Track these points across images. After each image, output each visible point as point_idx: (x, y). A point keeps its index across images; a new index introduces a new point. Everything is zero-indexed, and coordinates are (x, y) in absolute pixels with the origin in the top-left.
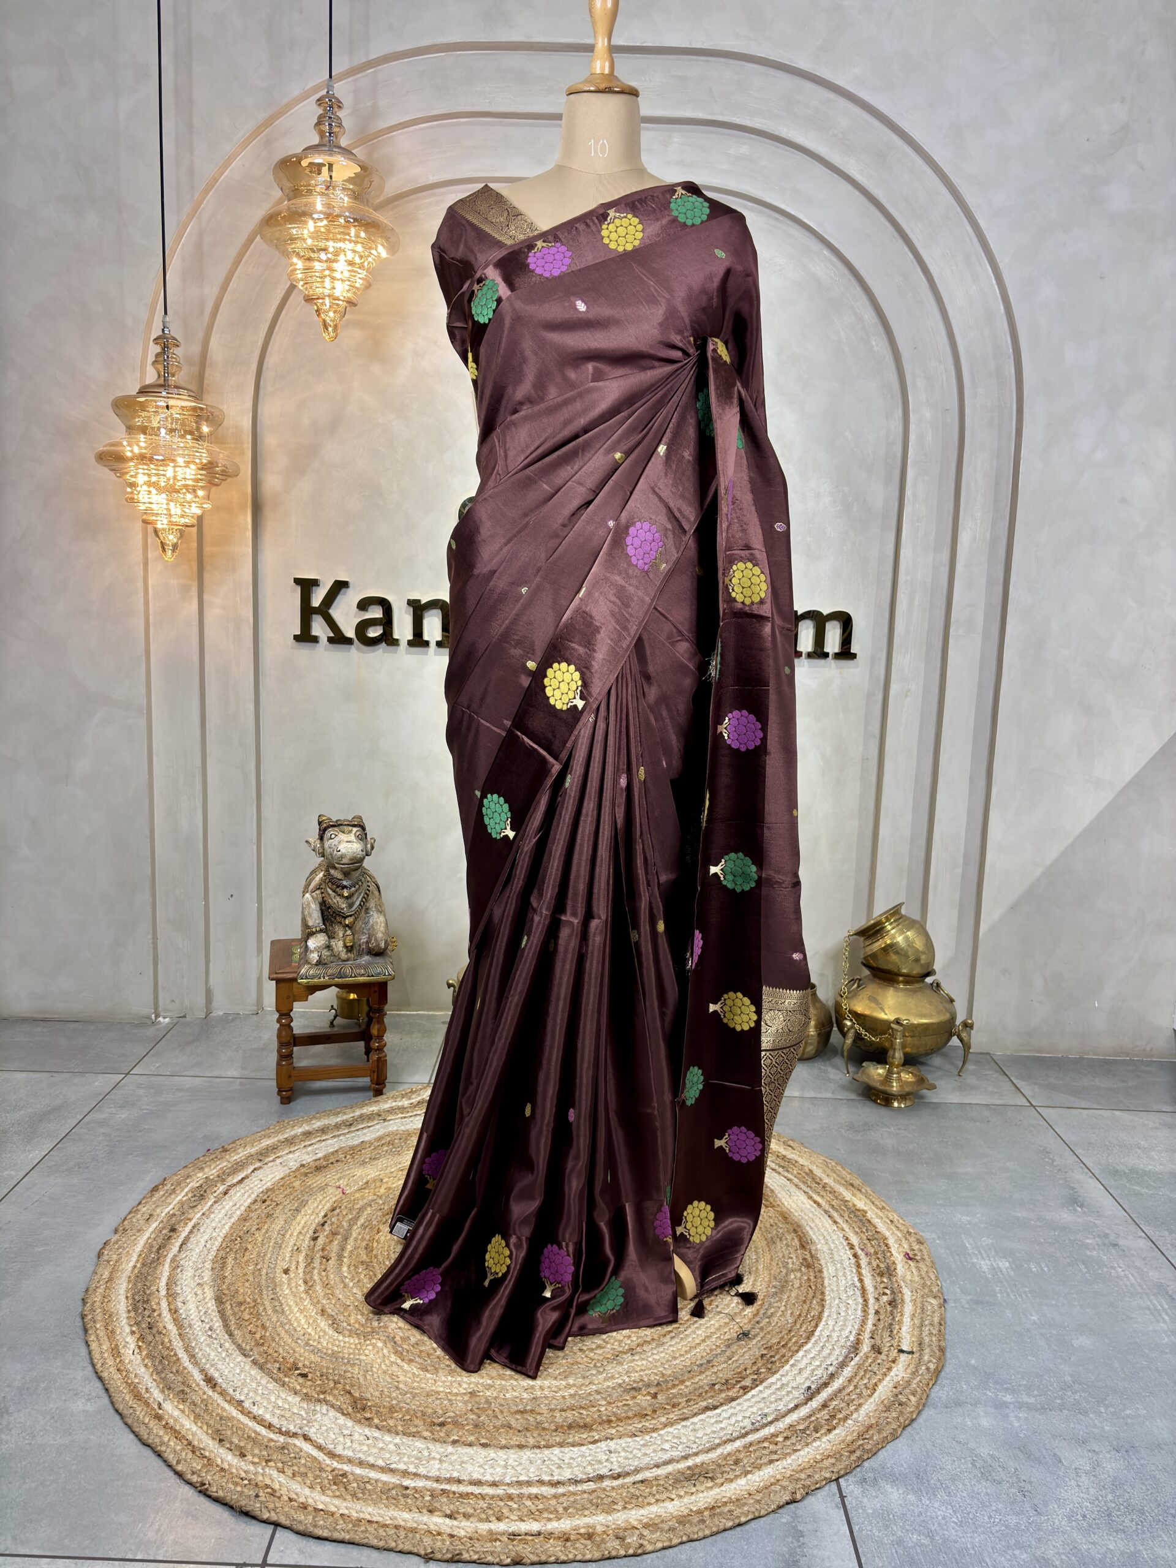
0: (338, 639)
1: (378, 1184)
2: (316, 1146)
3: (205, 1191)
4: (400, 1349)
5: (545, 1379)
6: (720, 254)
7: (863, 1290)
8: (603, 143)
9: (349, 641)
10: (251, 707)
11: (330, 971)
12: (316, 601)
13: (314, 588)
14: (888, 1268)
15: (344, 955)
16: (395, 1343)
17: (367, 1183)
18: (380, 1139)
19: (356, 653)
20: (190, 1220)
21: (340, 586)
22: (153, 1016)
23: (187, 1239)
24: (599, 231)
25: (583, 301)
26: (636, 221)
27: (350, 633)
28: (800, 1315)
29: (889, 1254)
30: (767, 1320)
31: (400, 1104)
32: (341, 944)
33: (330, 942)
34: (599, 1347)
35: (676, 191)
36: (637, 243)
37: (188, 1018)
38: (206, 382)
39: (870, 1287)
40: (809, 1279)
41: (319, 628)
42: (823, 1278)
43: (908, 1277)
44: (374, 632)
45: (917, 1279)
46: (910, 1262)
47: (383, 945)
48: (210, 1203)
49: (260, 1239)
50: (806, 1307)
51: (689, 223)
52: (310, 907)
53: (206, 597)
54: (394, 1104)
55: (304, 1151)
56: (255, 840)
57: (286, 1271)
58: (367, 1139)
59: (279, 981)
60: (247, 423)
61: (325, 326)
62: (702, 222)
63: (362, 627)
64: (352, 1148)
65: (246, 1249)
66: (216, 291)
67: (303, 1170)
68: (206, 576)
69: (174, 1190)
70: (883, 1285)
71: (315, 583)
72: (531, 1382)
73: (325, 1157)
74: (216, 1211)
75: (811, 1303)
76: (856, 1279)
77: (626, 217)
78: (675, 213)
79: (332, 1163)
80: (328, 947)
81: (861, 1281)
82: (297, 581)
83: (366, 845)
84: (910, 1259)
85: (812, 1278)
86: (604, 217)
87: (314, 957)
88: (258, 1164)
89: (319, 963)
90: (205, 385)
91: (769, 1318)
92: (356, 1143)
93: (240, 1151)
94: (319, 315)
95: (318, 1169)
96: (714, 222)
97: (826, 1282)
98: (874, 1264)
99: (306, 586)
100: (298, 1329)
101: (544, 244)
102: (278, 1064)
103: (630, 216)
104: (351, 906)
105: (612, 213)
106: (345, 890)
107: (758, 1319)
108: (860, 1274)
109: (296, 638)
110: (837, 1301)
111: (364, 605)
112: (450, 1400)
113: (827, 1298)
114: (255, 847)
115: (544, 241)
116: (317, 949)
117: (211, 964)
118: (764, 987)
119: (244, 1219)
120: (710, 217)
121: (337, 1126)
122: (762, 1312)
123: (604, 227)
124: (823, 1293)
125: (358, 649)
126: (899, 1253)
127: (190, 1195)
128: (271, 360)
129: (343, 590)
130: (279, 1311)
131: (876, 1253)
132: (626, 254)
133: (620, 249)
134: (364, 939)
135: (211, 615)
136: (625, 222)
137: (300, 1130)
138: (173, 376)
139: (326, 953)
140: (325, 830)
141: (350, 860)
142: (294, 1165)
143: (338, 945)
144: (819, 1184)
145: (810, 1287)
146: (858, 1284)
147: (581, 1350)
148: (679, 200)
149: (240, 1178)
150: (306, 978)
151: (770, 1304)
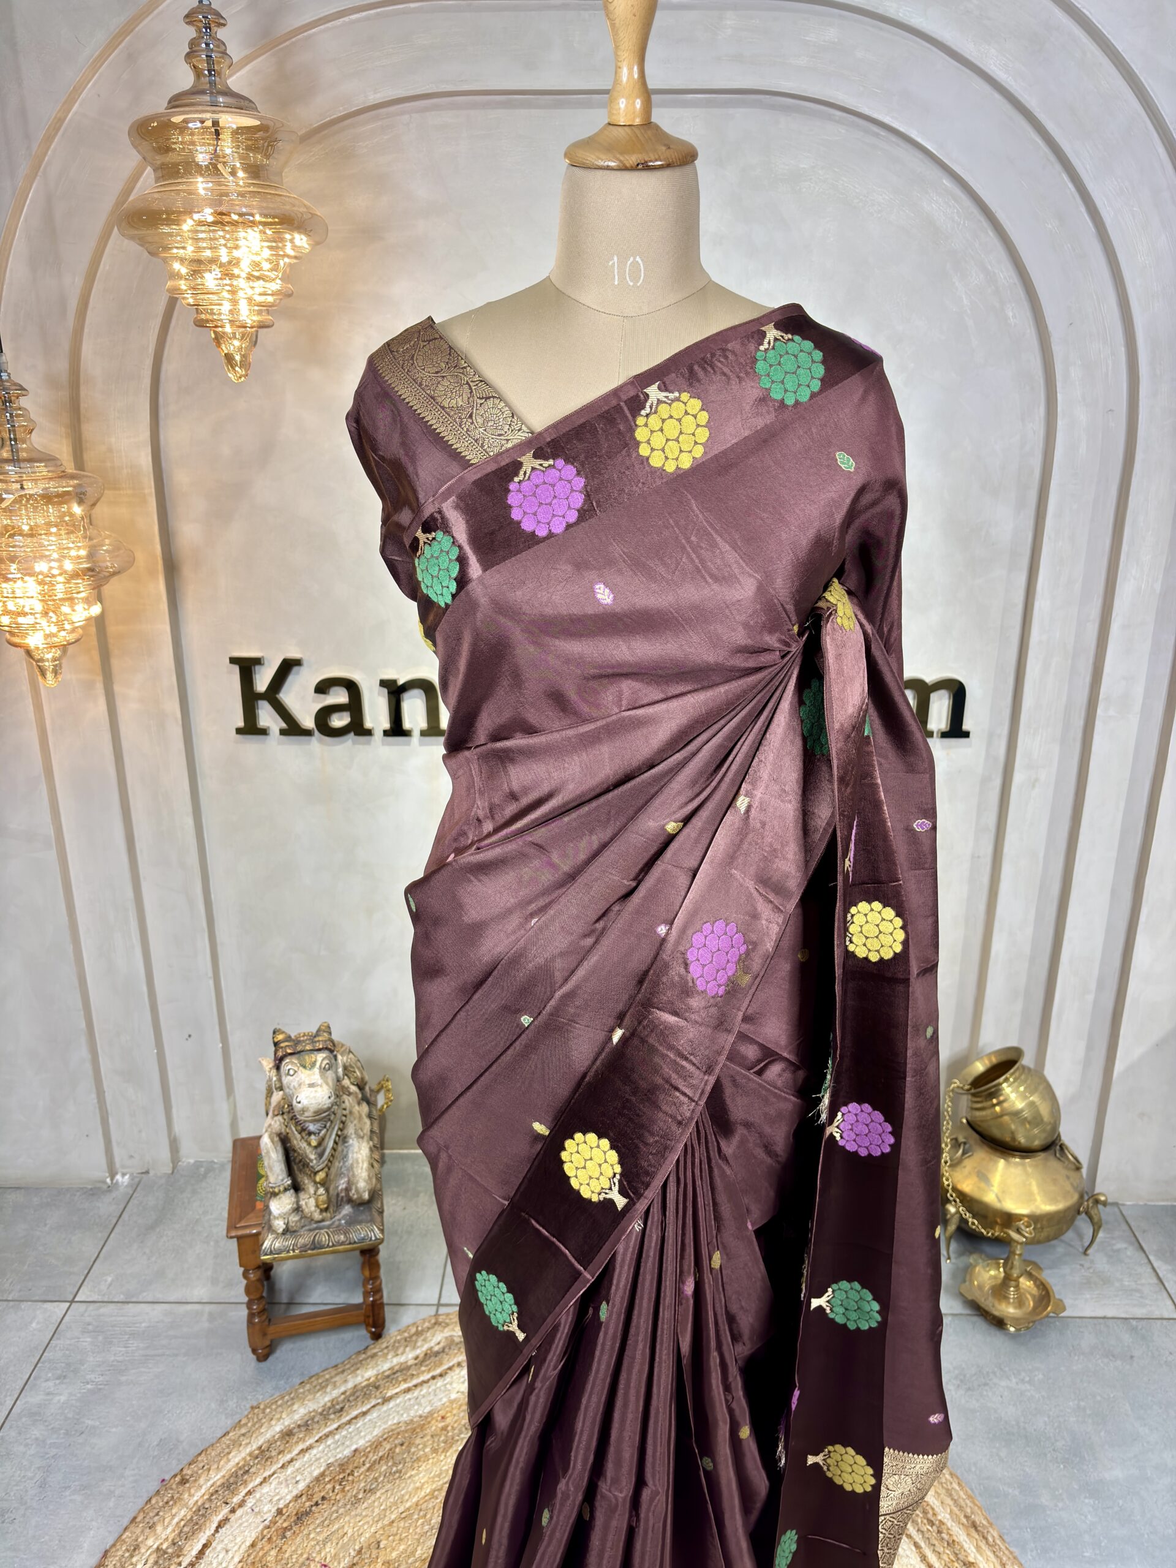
0: (293, 729)
1: (374, 1553)
2: (297, 1464)
6: (846, 462)
8: (635, 263)
9: (308, 733)
10: (189, 821)
11: (301, 1241)
12: (262, 681)
13: (257, 667)
15: (317, 1216)
17: (360, 1552)
18: (376, 1445)
19: (318, 744)
21: (287, 667)
22: (108, 1180)
24: (632, 430)
25: (606, 585)
26: (695, 404)
27: (308, 722)
31: (402, 1359)
32: (312, 1202)
33: (298, 1202)
35: (763, 335)
36: (699, 451)
37: (152, 1173)
38: (82, 405)
41: (267, 716)
44: (339, 721)
47: (366, 1196)
51: (790, 401)
52: (270, 1158)
53: (117, 688)
54: (395, 1361)
55: (282, 1477)
56: (210, 974)
58: (361, 1443)
59: (239, 1238)
60: (145, 460)
61: (229, 358)
62: (813, 395)
63: (323, 716)
64: (343, 1466)
66: (79, 281)
67: (281, 1523)
68: (116, 663)
71: (258, 661)
73: (308, 1492)
77: (678, 399)
78: (765, 383)
79: (317, 1504)
80: (297, 1209)
82: (233, 660)
83: (336, 1072)
86: (637, 404)
87: (279, 1225)
88: (226, 1510)
89: (286, 1231)
90: (82, 411)
92: (347, 1452)
93: (202, 1481)
94: (219, 344)
95: (301, 1517)
96: (833, 393)
99: (247, 667)
101: (536, 463)
102: (250, 1322)
103: (685, 396)
104: (321, 1155)
105: (654, 392)
106: (313, 1137)
109: (239, 731)
111: (322, 688)
114: (211, 982)
115: (536, 456)
116: (282, 1216)
117: (174, 1111)
118: (887, 1449)
120: (827, 382)
121: (325, 1414)
123: (640, 421)
125: (320, 741)
128: (169, 368)
129: (295, 669)
132: (681, 476)
133: (670, 468)
134: (342, 1184)
135: (127, 711)
136: (677, 409)
137: (278, 1429)
138: (24, 442)
139: (294, 1218)
140: (281, 1059)
141: (315, 1112)
142: (268, 1511)
143: (309, 1203)
148: (771, 353)
149: (199, 1547)
150: (271, 1253)
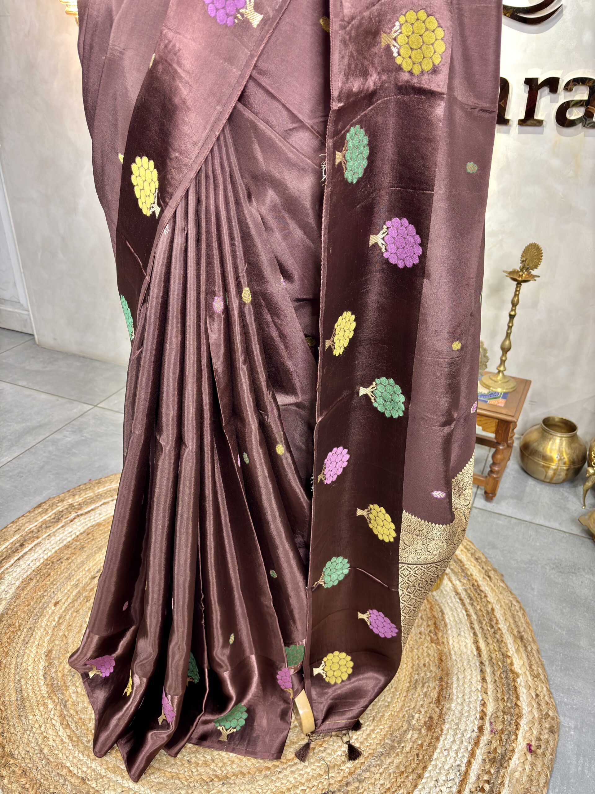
3: (62, 516)
4: (66, 713)
5: (143, 785)
7: (465, 776)
14: (503, 756)
16: (65, 706)
20: (38, 538)
23: (26, 553)
28: (389, 789)
29: (513, 737)
30: (357, 784)
34: (206, 763)
39: (472, 778)
40: (422, 745)
42: (435, 748)
43: (517, 774)
45: (525, 779)
46: (529, 756)
48: (59, 527)
49: (63, 568)
50: (400, 780)
57: (56, 604)
65: (49, 575)
69: (47, 510)
70: (486, 778)
72: (132, 785)
74: (57, 535)
75: (407, 777)
76: (465, 760)
81: (469, 763)
84: (530, 751)
85: (425, 744)
91: (360, 781)
97: (435, 756)
98: (494, 745)
100: (24, 664)
107: (350, 779)
108: (473, 754)
110: (432, 784)
112: (65, 780)
113: (426, 775)
118: (404, 512)
119: (67, 547)
122: (358, 771)
124: (425, 768)
126: (524, 738)
127: (53, 517)
130: (25, 643)
131: (502, 731)
144: (492, 627)
145: (418, 755)
146: (463, 768)
147: (189, 761)
149: (90, 509)
151: (369, 766)
